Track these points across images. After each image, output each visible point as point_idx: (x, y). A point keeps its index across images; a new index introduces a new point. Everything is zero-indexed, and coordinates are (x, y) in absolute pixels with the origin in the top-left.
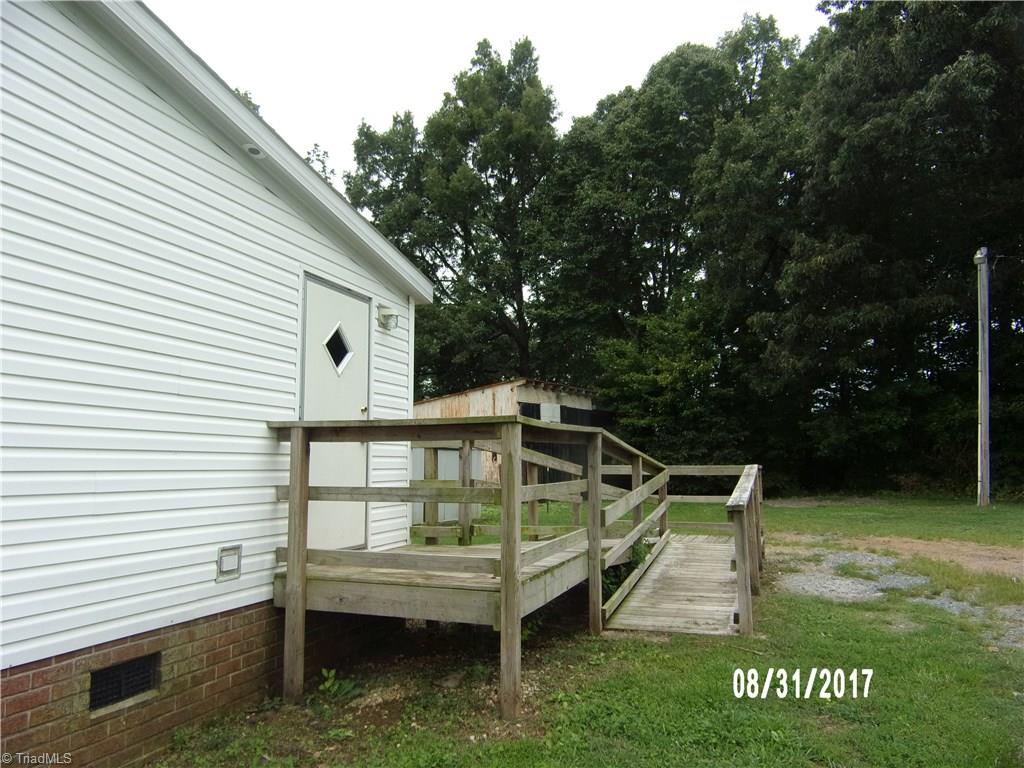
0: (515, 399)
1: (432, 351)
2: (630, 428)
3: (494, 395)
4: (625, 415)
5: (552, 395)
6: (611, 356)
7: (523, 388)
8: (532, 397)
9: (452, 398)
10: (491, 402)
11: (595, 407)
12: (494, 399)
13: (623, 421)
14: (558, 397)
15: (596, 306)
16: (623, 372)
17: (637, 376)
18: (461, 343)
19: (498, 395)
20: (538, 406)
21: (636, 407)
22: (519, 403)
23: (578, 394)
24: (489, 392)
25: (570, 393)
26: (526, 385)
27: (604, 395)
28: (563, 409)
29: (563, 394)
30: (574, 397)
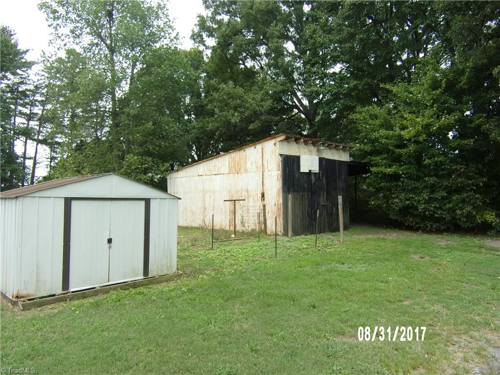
0: (278, 152)
1: (233, 121)
2: (380, 175)
3: (262, 149)
4: (376, 165)
5: (312, 148)
6: (365, 119)
7: (285, 143)
8: (292, 150)
9: (236, 152)
10: (261, 154)
11: (352, 159)
12: (262, 152)
13: (373, 169)
14: (318, 151)
16: (373, 130)
17: (383, 132)
18: (256, 115)
19: (265, 149)
20: (298, 158)
21: (385, 159)
22: (281, 155)
23: (336, 148)
24: (259, 147)
25: (329, 147)
26: (287, 139)
27: (360, 150)
28: (321, 160)
29: (322, 148)
30: (334, 151)
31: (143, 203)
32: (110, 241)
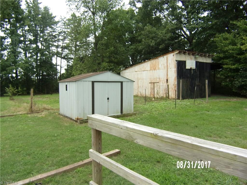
0: (175, 59)
1: (151, 45)
2: (228, 69)
3: (167, 58)
4: (227, 64)
5: (193, 57)
6: (220, 40)
7: (178, 55)
8: (182, 58)
9: (153, 60)
10: (166, 60)
11: (213, 61)
12: (167, 60)
13: (225, 66)
14: (195, 58)
15: (216, 21)
16: (225, 46)
17: (231, 47)
18: (163, 41)
19: (168, 58)
20: (185, 62)
21: (231, 61)
22: (176, 61)
23: (205, 56)
24: (165, 57)
25: (201, 56)
26: (180, 53)
27: (218, 57)
28: (197, 62)
29: (197, 56)
30: (204, 58)
31: (120, 83)
32: (108, 99)
